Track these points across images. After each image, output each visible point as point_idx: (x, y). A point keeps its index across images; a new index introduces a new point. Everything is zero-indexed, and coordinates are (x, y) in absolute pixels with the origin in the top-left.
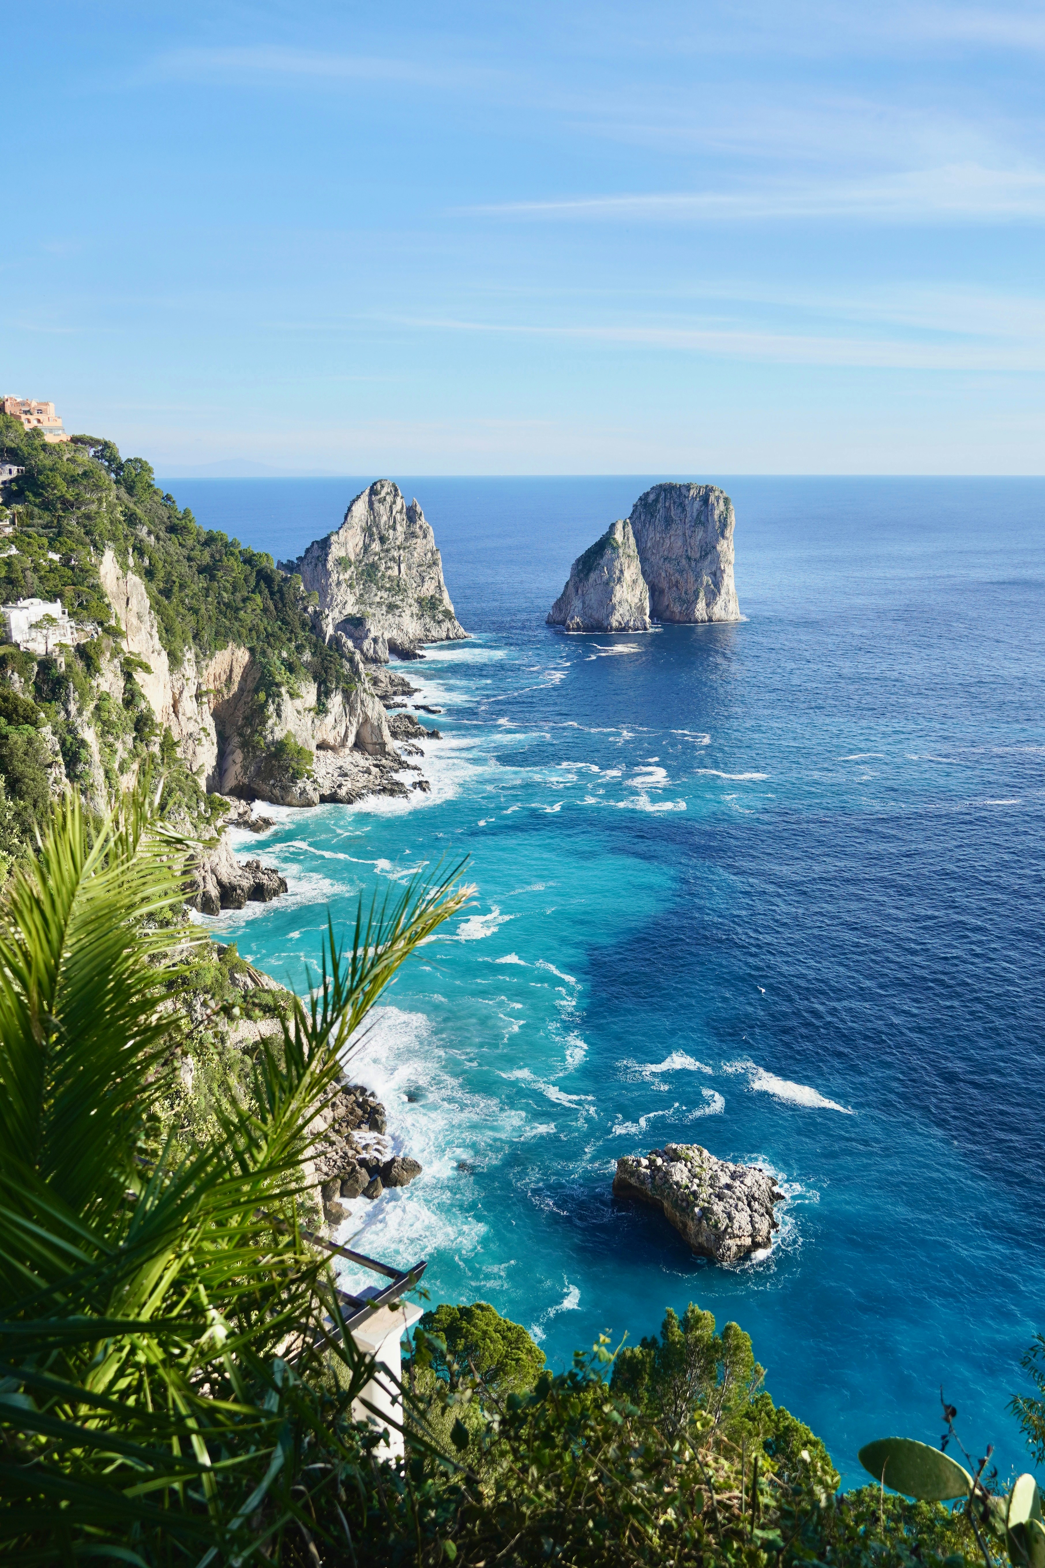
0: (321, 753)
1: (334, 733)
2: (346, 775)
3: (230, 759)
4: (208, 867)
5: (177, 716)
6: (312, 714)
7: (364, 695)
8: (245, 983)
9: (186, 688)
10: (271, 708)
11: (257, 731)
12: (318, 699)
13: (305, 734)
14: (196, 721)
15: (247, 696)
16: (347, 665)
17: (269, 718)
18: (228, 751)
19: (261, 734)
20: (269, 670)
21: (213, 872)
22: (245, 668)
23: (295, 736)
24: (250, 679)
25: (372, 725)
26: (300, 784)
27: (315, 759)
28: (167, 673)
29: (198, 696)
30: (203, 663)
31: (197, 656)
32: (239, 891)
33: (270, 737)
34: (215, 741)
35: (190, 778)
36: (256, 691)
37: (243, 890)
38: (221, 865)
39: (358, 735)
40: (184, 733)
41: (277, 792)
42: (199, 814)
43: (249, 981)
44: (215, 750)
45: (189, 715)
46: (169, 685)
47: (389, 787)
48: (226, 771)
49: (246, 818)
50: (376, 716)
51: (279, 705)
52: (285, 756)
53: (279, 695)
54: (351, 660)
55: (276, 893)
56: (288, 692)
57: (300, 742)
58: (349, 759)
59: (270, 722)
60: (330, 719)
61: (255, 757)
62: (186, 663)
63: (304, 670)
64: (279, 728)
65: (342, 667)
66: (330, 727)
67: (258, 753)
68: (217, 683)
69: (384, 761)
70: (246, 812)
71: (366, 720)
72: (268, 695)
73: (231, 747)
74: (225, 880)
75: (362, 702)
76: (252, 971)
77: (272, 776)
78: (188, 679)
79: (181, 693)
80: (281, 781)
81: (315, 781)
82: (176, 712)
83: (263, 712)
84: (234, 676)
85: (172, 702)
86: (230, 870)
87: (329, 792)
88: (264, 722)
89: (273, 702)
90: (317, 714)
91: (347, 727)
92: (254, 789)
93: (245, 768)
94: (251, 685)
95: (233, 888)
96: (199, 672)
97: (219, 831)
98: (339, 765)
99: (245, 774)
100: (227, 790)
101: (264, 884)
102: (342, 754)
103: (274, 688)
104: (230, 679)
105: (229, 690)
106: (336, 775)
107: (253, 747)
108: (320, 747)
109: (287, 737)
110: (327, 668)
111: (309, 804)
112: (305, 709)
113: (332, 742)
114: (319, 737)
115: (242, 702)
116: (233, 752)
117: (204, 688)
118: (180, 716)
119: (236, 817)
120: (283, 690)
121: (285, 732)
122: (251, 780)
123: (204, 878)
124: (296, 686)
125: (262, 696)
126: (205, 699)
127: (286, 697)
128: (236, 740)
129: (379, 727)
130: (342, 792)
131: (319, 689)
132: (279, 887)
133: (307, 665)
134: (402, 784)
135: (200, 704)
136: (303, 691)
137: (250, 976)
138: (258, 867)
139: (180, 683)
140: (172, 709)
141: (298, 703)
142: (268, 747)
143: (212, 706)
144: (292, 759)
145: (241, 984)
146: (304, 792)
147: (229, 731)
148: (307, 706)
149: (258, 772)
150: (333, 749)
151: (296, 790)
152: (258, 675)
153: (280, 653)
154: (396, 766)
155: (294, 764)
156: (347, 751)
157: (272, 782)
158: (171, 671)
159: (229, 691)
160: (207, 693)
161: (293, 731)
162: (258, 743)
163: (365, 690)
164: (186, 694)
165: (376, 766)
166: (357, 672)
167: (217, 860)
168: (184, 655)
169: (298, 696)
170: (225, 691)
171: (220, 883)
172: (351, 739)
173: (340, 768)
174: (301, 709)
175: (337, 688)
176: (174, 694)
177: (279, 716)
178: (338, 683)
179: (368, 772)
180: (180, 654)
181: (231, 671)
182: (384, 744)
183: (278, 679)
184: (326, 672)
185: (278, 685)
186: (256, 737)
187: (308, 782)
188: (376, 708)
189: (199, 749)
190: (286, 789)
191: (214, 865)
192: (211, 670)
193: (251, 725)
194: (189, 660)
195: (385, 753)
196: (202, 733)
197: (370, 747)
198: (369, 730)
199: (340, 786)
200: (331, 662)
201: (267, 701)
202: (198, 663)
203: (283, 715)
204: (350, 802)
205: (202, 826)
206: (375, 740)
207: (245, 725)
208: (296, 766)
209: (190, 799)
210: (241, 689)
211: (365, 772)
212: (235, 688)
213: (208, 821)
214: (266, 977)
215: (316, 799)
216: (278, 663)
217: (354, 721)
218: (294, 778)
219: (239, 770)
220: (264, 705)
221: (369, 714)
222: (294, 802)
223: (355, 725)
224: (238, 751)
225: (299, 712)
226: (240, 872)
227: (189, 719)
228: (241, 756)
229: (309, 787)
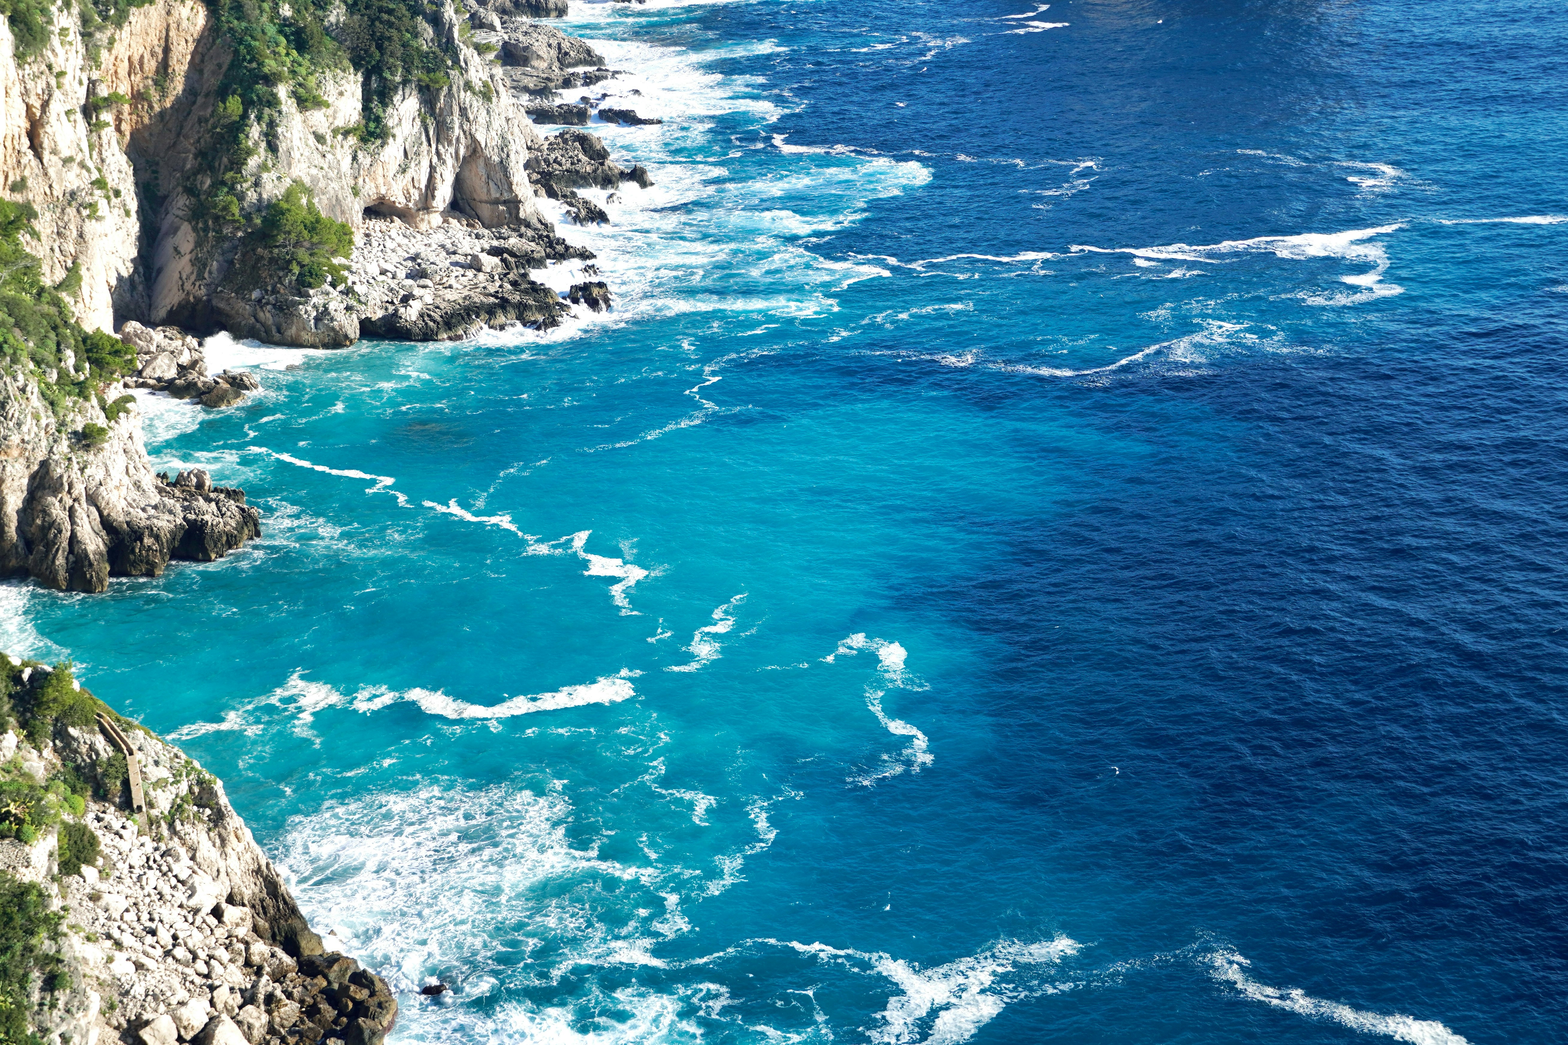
0: (377, 225)
1: (404, 181)
2: (423, 274)
3: (169, 244)
4: (79, 489)
5: (39, 156)
6: (352, 140)
7: (466, 97)
8: (92, 748)
9: (57, 94)
10: (255, 131)
11: (223, 183)
12: (366, 108)
13: (334, 185)
14: (82, 165)
15: (204, 106)
16: (429, 32)
17: (249, 153)
18: (165, 226)
19: (232, 188)
20: (250, 48)
21: (92, 499)
22: (198, 42)
23: (309, 192)
24: (209, 68)
25: (487, 160)
26: (316, 298)
27: (358, 239)
28: (12, 63)
29: (90, 110)
30: (101, 37)
31: (85, 20)
32: (148, 541)
33: (252, 196)
34: (133, 205)
35: (46, 297)
36: (223, 94)
37: (157, 538)
38: (111, 484)
39: (458, 184)
40: (58, 192)
41: (267, 316)
42: (63, 375)
43: (100, 742)
44: (133, 226)
45: (65, 153)
46: (16, 90)
47: (516, 298)
48: (160, 271)
49: (193, 376)
50: (496, 141)
51: (272, 124)
52: (281, 239)
53: (273, 102)
54: (436, 20)
55: (231, 541)
56: (294, 94)
57: (321, 205)
58: (440, 237)
59: (253, 162)
60: (392, 152)
61: (221, 238)
62: (55, 40)
63: (331, 45)
64: (273, 175)
65: (416, 35)
66: (393, 168)
67: (227, 230)
68: (137, 79)
69: (513, 242)
70: (194, 364)
71: (475, 149)
72: (248, 104)
73: (170, 218)
74: (118, 516)
75: (463, 112)
76: (107, 720)
77: (257, 282)
78: (60, 74)
79: (45, 105)
80: (275, 291)
81: (348, 291)
82: (36, 147)
83: (236, 141)
84: (173, 62)
85: (25, 124)
86: (134, 494)
87: (380, 314)
88: (237, 164)
89: (259, 119)
90: (363, 140)
91: (432, 168)
92: (219, 311)
93: (199, 264)
94: (213, 82)
95: (136, 533)
96: (92, 57)
97: (113, 411)
98: (413, 251)
99: (200, 277)
100: (162, 313)
101: (204, 524)
102: (423, 227)
103: (260, 87)
104: (164, 67)
105: (163, 93)
106: (401, 274)
107: (216, 218)
108: (371, 212)
109: (288, 195)
110: (382, 38)
111: (337, 341)
112: (335, 132)
113: (400, 201)
114: (370, 191)
115: (194, 118)
116: (175, 230)
117: (103, 91)
118: (46, 156)
119: (171, 373)
120: (282, 91)
121: (287, 182)
122: (213, 292)
123: (71, 512)
124: (312, 81)
125: (234, 105)
126: (107, 116)
127: (288, 105)
128: (181, 203)
129: (503, 166)
130: (411, 313)
131: (366, 85)
132: (240, 528)
133: (337, 34)
134: (547, 292)
135: (95, 127)
136: (329, 91)
137: (103, 731)
138: (200, 485)
139: (41, 84)
140: (26, 142)
141: (318, 118)
142: (248, 217)
143: (126, 127)
144: (297, 244)
145: (84, 749)
146: (323, 314)
147: (168, 183)
148: (340, 123)
149: (228, 274)
150: (404, 215)
151: (308, 311)
152: (227, 60)
153: (275, 8)
154: (539, 250)
155: (303, 255)
156: (436, 219)
157: (255, 294)
158: (20, 57)
159: (164, 95)
160: (109, 102)
161: (307, 181)
162: (225, 208)
163: (468, 86)
164: (56, 107)
165: (494, 252)
166: (448, 47)
167: (100, 475)
168: (50, 22)
169: (318, 103)
170: (155, 96)
171: (107, 524)
172: (444, 193)
173: (413, 259)
174: (324, 129)
175: (405, 82)
176: (29, 107)
177: (272, 148)
178: (407, 70)
179: (475, 265)
180: (40, 19)
181: (167, 50)
182: (514, 203)
183: (270, 65)
184: (380, 47)
185: (271, 80)
186: (222, 197)
187: (334, 293)
188: (496, 125)
189: (90, 227)
190: (285, 310)
191: (93, 484)
192: (120, 49)
193: (211, 168)
194: (63, 31)
195: (518, 223)
196: (98, 192)
197: (485, 211)
198: (482, 171)
199: (406, 300)
200: (391, 25)
201: (245, 116)
202: (86, 35)
203: (282, 147)
204: (427, 336)
205: (68, 402)
206: (495, 194)
207: (197, 171)
208: (306, 260)
209: (42, 342)
210: (191, 91)
211: (470, 267)
212: (178, 86)
213: (82, 390)
214: (140, 733)
215: (352, 328)
216: (271, 30)
217: (448, 153)
218: (302, 286)
219: (188, 269)
220: (238, 127)
221: (481, 137)
222: (305, 337)
223: (450, 161)
224: (186, 227)
225: (320, 138)
226: (155, 498)
227: (68, 161)
228: (191, 237)
229: (336, 305)
